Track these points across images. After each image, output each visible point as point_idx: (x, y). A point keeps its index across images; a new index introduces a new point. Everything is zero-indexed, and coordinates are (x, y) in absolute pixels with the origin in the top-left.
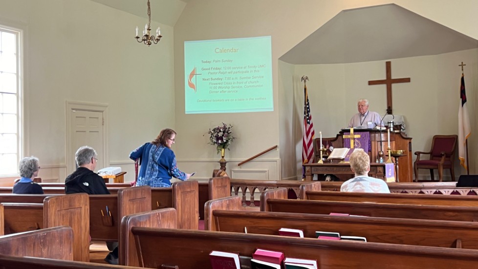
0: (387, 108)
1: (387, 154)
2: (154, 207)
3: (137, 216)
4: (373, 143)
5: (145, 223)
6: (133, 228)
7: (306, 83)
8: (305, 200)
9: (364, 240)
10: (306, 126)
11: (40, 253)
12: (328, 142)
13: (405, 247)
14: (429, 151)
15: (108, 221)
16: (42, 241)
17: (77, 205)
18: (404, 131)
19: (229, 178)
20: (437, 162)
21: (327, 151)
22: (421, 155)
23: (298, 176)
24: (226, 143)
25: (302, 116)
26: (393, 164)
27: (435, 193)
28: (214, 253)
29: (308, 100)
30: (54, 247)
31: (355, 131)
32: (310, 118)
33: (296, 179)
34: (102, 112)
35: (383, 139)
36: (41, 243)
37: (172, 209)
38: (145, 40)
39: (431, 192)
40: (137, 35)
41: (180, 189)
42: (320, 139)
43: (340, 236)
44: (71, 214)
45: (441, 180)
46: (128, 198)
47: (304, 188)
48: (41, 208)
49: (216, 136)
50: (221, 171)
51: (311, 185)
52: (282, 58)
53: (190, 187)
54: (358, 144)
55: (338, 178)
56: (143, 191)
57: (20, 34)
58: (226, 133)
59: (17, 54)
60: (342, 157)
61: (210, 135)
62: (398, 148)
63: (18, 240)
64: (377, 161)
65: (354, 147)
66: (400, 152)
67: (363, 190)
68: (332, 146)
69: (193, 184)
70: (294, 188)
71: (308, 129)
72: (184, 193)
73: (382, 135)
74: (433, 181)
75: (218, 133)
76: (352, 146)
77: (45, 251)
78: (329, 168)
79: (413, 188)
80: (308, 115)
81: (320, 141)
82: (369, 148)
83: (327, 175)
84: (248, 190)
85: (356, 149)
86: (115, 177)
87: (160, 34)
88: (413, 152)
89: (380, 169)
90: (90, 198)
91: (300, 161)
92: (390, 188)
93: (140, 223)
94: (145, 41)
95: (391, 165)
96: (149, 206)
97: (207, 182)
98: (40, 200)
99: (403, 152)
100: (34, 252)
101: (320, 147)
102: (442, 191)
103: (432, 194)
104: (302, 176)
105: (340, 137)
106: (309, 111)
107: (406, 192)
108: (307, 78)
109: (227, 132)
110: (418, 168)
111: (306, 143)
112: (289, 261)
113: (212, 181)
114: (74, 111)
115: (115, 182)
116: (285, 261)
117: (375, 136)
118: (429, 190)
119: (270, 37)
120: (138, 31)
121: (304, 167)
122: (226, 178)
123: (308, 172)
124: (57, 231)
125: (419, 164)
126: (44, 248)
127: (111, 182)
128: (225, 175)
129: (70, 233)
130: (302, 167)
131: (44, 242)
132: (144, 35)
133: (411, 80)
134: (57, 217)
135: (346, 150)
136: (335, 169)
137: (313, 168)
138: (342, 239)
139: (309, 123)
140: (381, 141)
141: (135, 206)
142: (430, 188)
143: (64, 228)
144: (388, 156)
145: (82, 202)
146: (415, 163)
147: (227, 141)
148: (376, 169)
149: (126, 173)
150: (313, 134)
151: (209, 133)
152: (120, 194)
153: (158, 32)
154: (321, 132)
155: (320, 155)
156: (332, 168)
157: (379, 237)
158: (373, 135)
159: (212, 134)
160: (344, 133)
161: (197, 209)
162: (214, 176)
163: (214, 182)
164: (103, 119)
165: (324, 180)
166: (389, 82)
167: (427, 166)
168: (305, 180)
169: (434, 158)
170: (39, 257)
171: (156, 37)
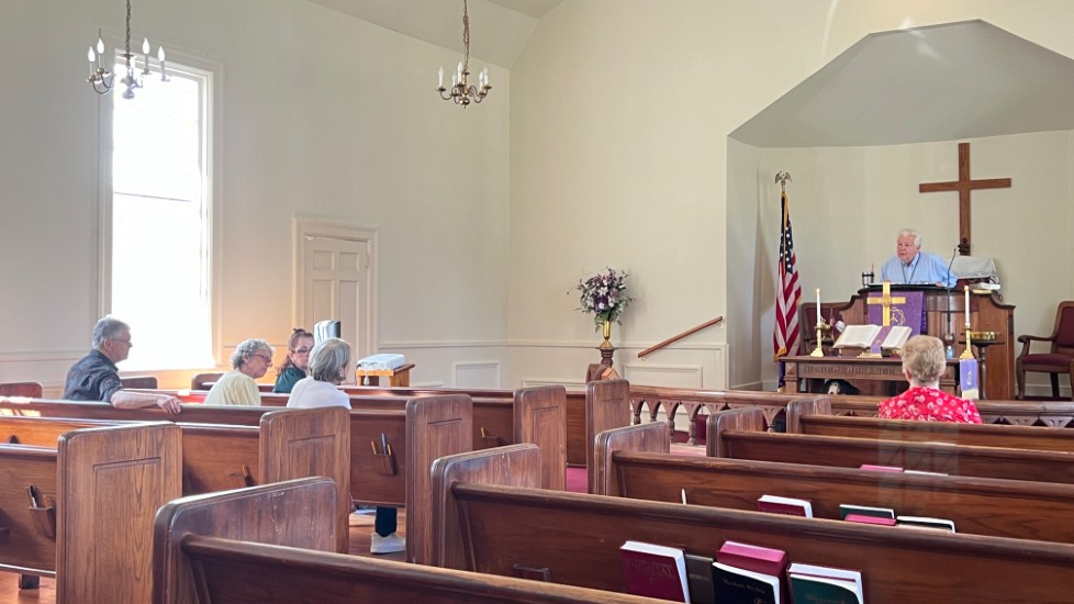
0: (958, 243)
1: (962, 340)
2: (479, 444)
3: (463, 460)
4: (931, 314)
5: (478, 476)
6: (454, 484)
7: (786, 186)
8: (797, 434)
9: (949, 527)
10: (783, 277)
11: (271, 535)
12: (833, 312)
14: (1049, 335)
15: (385, 464)
16: (275, 507)
17: (326, 430)
19: (628, 383)
20: (1067, 358)
21: (830, 331)
22: (1032, 342)
23: (766, 382)
24: (614, 309)
25: (774, 256)
26: (975, 361)
27: (1068, 426)
28: (630, 546)
29: (788, 222)
30: (299, 521)
31: (895, 289)
32: (792, 261)
33: (759, 388)
34: (365, 241)
35: (952, 308)
36: (273, 513)
37: (531, 447)
38: (456, 95)
39: (1060, 422)
40: (440, 85)
41: (531, 403)
42: (815, 304)
43: (896, 517)
44: (314, 452)
46: (427, 420)
47: (797, 409)
48: (255, 435)
49: (593, 295)
50: (603, 367)
51: (811, 404)
52: (737, 135)
53: (550, 400)
54: (899, 317)
56: (457, 404)
57: (207, 78)
58: (614, 290)
60: (866, 344)
61: (581, 293)
62: (981, 326)
63: (228, 504)
65: (893, 324)
66: (989, 335)
68: (841, 320)
69: (556, 393)
70: (760, 408)
71: (787, 285)
72: (538, 410)
73: (951, 298)
74: (1056, 398)
75: (598, 288)
76: (886, 321)
77: (280, 530)
78: (835, 367)
79: (1020, 414)
80: (789, 253)
81: (815, 309)
82: (922, 322)
83: (831, 381)
84: (662, 408)
85: (894, 327)
86: (392, 374)
87: (486, 83)
88: (1017, 335)
90: (351, 419)
91: (768, 351)
93: (469, 473)
94: (457, 98)
95: (971, 363)
96: (469, 436)
97: (584, 390)
99: (996, 336)
100: (259, 531)
101: (816, 321)
103: (1062, 427)
104: (775, 382)
105: (856, 301)
106: (791, 246)
107: (1008, 423)
108: (787, 176)
109: (617, 288)
110: (1024, 372)
111: (785, 312)
112: (798, 570)
113: (594, 389)
114: (309, 238)
115: (392, 385)
116: (790, 570)
117: (935, 301)
118: (1056, 419)
120: (444, 76)
121: (781, 363)
122: (618, 382)
123: (791, 373)
124: (305, 488)
125: (1029, 362)
126: (280, 523)
127: (385, 384)
129: (331, 497)
130: (778, 365)
131: (278, 509)
132: (455, 83)
133: (1013, 183)
134: (287, 455)
135: (874, 329)
136: (849, 368)
137: (802, 366)
138: (899, 522)
139: (790, 271)
141: (440, 436)
142: (1059, 413)
143: (319, 481)
144: (965, 343)
145: (336, 425)
146: (1018, 359)
147: (616, 305)
149: (413, 366)
150: (798, 294)
151: (579, 288)
152: (410, 411)
153: (483, 79)
154: (818, 290)
155: (815, 338)
156: (841, 366)
157: (980, 520)
158: (931, 298)
159: (585, 291)
160: (870, 294)
161: (562, 446)
162: (591, 377)
163: (597, 389)
164: (367, 257)
166: (964, 185)
167: (1044, 367)
168: (784, 391)
169: (1060, 349)
170: (271, 543)
171: (480, 89)
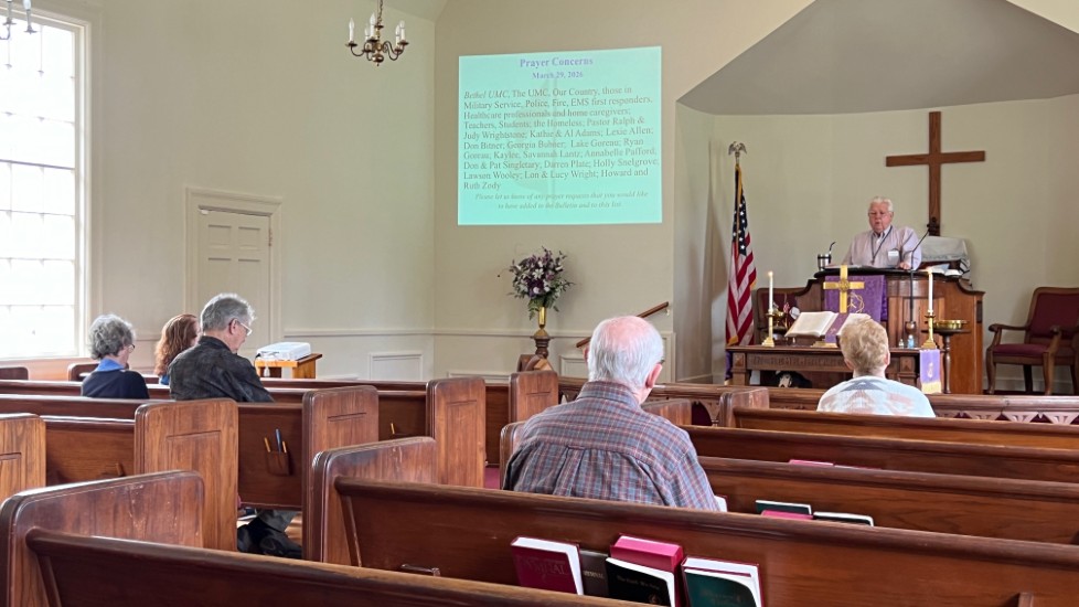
0: (927, 222)
1: (925, 329)
2: (384, 435)
3: (348, 452)
4: (891, 299)
5: (365, 470)
6: (338, 479)
7: (740, 158)
8: (730, 427)
9: (867, 522)
10: (736, 259)
11: (128, 529)
12: (787, 297)
13: (966, 540)
14: (1023, 324)
15: (280, 463)
16: (133, 502)
17: (210, 425)
18: (966, 276)
19: (556, 374)
20: (1040, 349)
21: (783, 318)
22: (1004, 331)
23: (714, 373)
24: (549, 293)
25: (727, 235)
26: (938, 351)
27: (1033, 421)
28: (521, 542)
29: (743, 198)
30: (160, 516)
31: (853, 273)
32: (746, 241)
33: (709, 381)
34: (269, 215)
35: (916, 293)
36: (130, 507)
37: (426, 439)
38: (368, 51)
39: (1025, 417)
40: (351, 39)
41: (445, 396)
42: (768, 289)
43: (813, 511)
44: (197, 444)
45: (1049, 392)
46: (326, 414)
47: (730, 401)
48: (130, 430)
49: (527, 278)
51: (747, 395)
52: (685, 100)
53: (467, 393)
54: (857, 304)
55: (808, 381)
56: (361, 397)
57: (85, 31)
58: (550, 272)
59: (77, 78)
60: (820, 332)
61: (513, 276)
62: (950, 314)
63: (79, 498)
64: (901, 344)
65: (849, 310)
66: (954, 324)
67: (871, 409)
68: (796, 306)
69: (473, 386)
70: (705, 402)
71: (740, 267)
72: (454, 405)
73: (915, 283)
74: (1029, 392)
75: (532, 270)
76: (843, 308)
77: (139, 525)
78: (785, 357)
79: (984, 409)
80: (743, 233)
81: (768, 295)
82: (883, 312)
83: (783, 373)
86: (295, 365)
87: (403, 38)
88: (986, 323)
89: (908, 362)
90: (241, 411)
91: (719, 341)
92: (934, 406)
93: (355, 469)
94: (370, 54)
95: (934, 354)
96: (374, 430)
97: (508, 382)
98: (128, 411)
99: (962, 324)
100: (115, 527)
101: (768, 307)
102: (1050, 415)
103: (1027, 421)
104: (723, 374)
105: (813, 286)
106: (746, 225)
107: (966, 416)
108: (742, 147)
109: (554, 270)
110: (995, 364)
111: (737, 299)
112: (694, 565)
113: (517, 380)
114: (204, 212)
115: (297, 376)
116: (685, 565)
117: (898, 286)
118: (1020, 414)
119: (659, 48)
120: (354, 30)
121: (730, 353)
122: (549, 373)
123: (739, 364)
124: (168, 481)
125: (999, 353)
126: (138, 518)
127: (287, 376)
128: (547, 368)
129: (197, 486)
130: (725, 354)
131: (139, 503)
132: (367, 38)
133: (988, 156)
134: (165, 451)
135: (830, 316)
136: (802, 359)
137: (750, 357)
138: (816, 518)
139: (744, 252)
140: (911, 298)
141: (341, 432)
142: (1023, 408)
143: (182, 475)
144: (927, 332)
145: (222, 420)
146: (988, 350)
147: (553, 289)
148: (899, 362)
149: (321, 356)
150: (753, 277)
151: (511, 271)
152: (307, 404)
153: (400, 34)
154: (771, 274)
155: (767, 326)
156: (795, 356)
157: (900, 516)
158: (894, 282)
159: (518, 274)
160: (827, 278)
161: (481, 443)
162: (520, 368)
163: (522, 381)
164: (270, 233)
165: (776, 384)
166: (935, 159)
167: (1017, 359)
168: (731, 383)
169: (1035, 340)
170: (127, 538)
171: (396, 45)
